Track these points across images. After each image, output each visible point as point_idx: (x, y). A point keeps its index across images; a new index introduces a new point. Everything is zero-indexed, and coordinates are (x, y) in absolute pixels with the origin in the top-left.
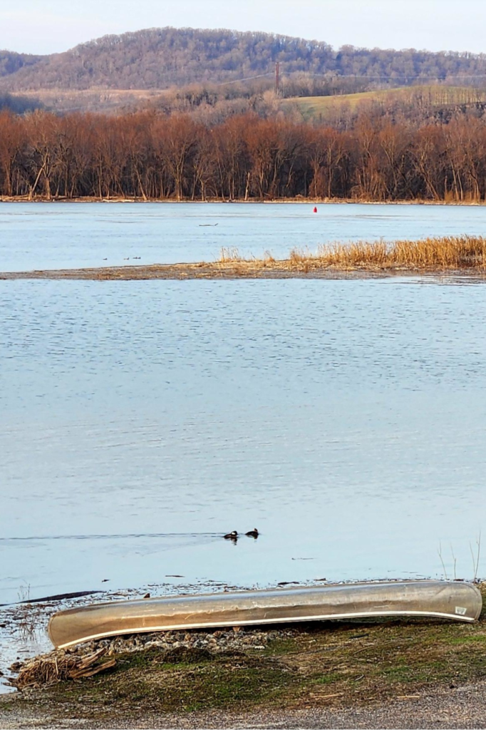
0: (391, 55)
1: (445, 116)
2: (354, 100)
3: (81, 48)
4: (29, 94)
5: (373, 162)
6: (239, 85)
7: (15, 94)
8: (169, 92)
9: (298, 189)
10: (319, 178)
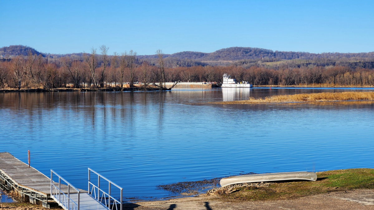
0: (287, 53)
1: (299, 66)
2: (278, 63)
3: (217, 51)
4: (205, 62)
5: (283, 77)
6: (252, 60)
7: (202, 62)
8: (237, 61)
9: (266, 83)
10: (271, 81)
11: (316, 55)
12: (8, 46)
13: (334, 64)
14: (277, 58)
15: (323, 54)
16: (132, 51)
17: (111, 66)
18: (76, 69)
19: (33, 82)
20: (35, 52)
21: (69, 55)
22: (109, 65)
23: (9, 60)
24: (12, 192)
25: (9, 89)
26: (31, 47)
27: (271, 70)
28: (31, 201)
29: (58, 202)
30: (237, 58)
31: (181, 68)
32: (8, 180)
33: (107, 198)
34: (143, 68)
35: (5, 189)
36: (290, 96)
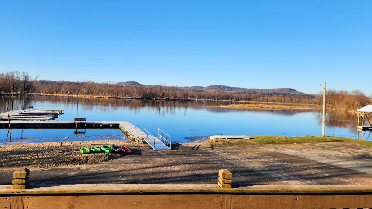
0: (236, 88)
1: (241, 93)
2: (233, 92)
3: (208, 86)
4: (204, 90)
5: (234, 97)
6: (222, 90)
7: (202, 90)
8: (216, 90)
9: (228, 99)
10: (229, 99)
11: (249, 89)
12: (129, 81)
13: (256, 93)
14: (232, 90)
15: (251, 89)
16: (175, 85)
17: (167, 90)
18: (154, 91)
19: (137, 95)
20: (138, 84)
21: (151, 85)
22: (166, 90)
23: (129, 86)
24: (129, 136)
25: (128, 97)
26: (137, 82)
27: (230, 94)
28: (136, 140)
29: (146, 141)
30: (216, 89)
31: (194, 92)
32: (128, 132)
33: (165, 141)
34: (179, 92)
35: (126, 135)
36: (237, 105)
